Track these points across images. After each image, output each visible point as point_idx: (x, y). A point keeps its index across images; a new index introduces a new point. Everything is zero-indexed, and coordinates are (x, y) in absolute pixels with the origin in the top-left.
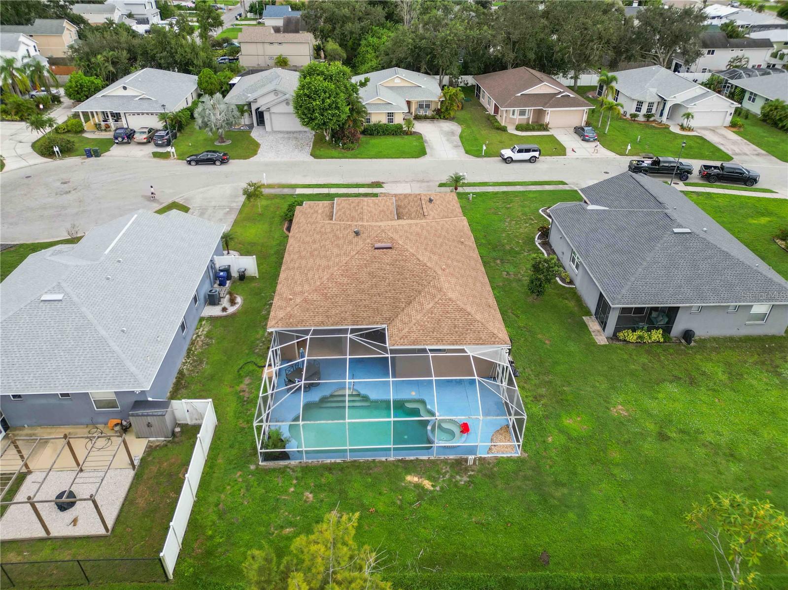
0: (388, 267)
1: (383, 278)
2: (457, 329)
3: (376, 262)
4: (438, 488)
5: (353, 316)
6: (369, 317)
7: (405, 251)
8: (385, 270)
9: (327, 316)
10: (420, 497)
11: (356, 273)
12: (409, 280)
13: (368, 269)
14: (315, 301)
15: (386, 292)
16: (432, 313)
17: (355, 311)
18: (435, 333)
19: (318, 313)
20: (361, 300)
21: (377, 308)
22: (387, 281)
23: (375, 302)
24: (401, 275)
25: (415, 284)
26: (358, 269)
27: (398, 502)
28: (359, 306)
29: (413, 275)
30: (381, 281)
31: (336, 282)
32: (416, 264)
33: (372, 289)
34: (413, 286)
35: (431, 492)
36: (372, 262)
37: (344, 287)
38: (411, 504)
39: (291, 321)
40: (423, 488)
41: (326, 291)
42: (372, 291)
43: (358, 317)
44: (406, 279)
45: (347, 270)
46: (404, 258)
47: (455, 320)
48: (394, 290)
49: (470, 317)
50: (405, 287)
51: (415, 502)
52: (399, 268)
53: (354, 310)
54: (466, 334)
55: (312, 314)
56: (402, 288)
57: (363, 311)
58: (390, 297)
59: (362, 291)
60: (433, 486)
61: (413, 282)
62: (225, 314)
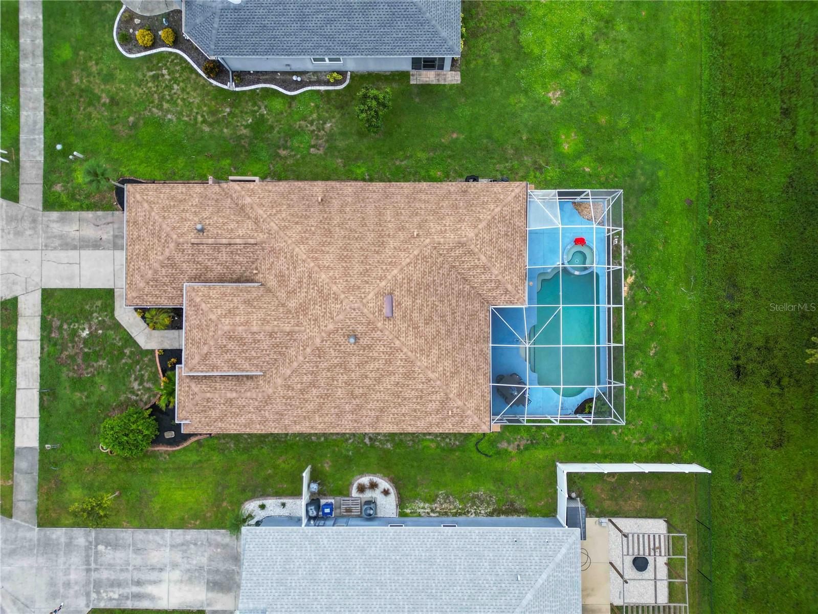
0: (418, 301)
1: (432, 308)
2: (509, 234)
3: (411, 316)
4: (634, 272)
5: (478, 342)
6: (479, 324)
7: (396, 280)
8: (422, 305)
9: (478, 370)
10: (640, 287)
11: (426, 340)
12: (436, 278)
13: (420, 325)
14: (460, 385)
15: (450, 305)
16: (492, 258)
17: (473, 340)
18: (513, 257)
19: (474, 381)
20: (460, 334)
21: (470, 316)
22: (436, 303)
23: (462, 317)
24: (429, 286)
25: (441, 272)
26: (420, 337)
27: (644, 304)
28: (466, 335)
29: (430, 273)
30: (437, 311)
31: (437, 362)
32: (415, 267)
33: (446, 321)
34: (443, 274)
35: (636, 277)
36: (411, 320)
37: (443, 353)
38: (647, 294)
39: (482, 408)
40: (633, 284)
41: (448, 374)
42: (449, 321)
43: (479, 337)
44: (434, 281)
45: (421, 350)
46: (405, 281)
47: (499, 234)
48: (448, 296)
49: (497, 217)
50: (445, 283)
51: (645, 291)
52: (420, 289)
53: (471, 341)
54: (514, 225)
55: (475, 387)
56: (446, 287)
57: (473, 331)
58: (457, 301)
59: (449, 332)
60: (631, 276)
61: (439, 273)
62: (392, 491)
